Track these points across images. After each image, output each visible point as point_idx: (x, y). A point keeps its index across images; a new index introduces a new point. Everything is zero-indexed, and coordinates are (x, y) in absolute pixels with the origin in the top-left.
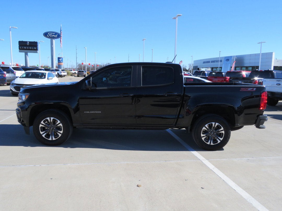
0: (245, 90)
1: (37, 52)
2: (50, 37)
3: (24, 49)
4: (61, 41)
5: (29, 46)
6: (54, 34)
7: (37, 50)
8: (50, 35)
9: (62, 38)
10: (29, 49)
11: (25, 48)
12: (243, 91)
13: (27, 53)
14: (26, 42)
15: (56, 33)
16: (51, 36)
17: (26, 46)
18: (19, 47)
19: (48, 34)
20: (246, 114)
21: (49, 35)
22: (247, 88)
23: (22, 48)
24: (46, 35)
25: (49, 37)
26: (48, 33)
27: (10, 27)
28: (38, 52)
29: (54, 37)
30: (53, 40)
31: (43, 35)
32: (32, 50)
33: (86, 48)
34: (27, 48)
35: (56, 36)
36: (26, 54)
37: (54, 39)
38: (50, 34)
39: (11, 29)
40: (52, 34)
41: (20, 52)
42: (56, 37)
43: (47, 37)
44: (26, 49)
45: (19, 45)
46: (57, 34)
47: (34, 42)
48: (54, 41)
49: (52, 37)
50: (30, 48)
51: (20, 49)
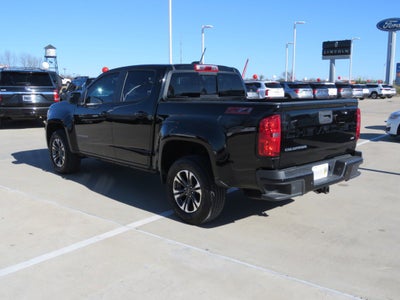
1: (348, 58)
2: (389, 28)
5: (338, 48)
6: (395, 23)
7: (349, 53)
8: (389, 25)
10: (337, 54)
11: (331, 52)
13: (334, 59)
14: (334, 42)
17: (334, 48)
18: (323, 51)
19: (386, 23)
21: (386, 25)
23: (327, 52)
24: (381, 25)
25: (387, 29)
26: (386, 21)
27: (295, 22)
29: (395, 28)
30: (393, 33)
32: (341, 54)
34: (334, 52)
35: (398, 26)
36: (332, 62)
37: (395, 31)
38: (389, 22)
39: (296, 25)
40: (393, 23)
41: (323, 59)
42: (399, 28)
45: (323, 47)
47: (346, 40)
49: (392, 28)
50: (339, 51)
51: (323, 54)
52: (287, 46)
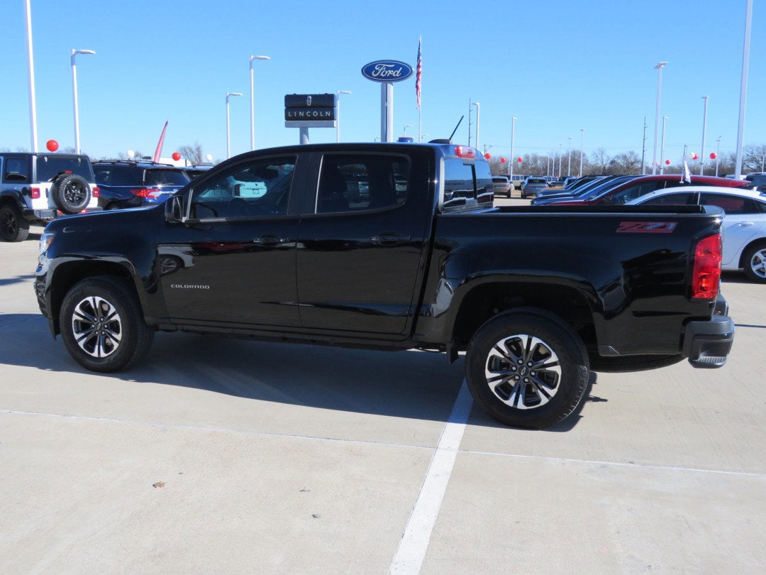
0: (635, 230)
1: (332, 126)
2: (382, 77)
3: (299, 118)
4: (417, 87)
5: (313, 107)
6: (391, 69)
7: (332, 118)
8: (381, 71)
9: (420, 78)
10: (312, 118)
11: (301, 114)
12: (626, 231)
13: (307, 128)
14: (304, 97)
15: (397, 65)
16: (382, 75)
17: (305, 107)
18: (286, 111)
19: (376, 68)
20: (637, 314)
21: (376, 72)
22: (642, 224)
23: (293, 114)
24: (368, 71)
25: (379, 78)
26: (375, 65)
27: (252, 57)
28: (335, 126)
29: (391, 76)
30: (389, 85)
31: (361, 72)
32: (319, 118)
33: (478, 104)
34: (305, 115)
35: (396, 73)
36: (304, 132)
37: (391, 82)
38: (381, 67)
39: (254, 63)
40: (388, 69)
41: (287, 126)
42: (396, 77)
43: (371, 79)
44: (305, 118)
45: (286, 106)
46: (402, 66)
47: (326, 94)
48: (392, 88)
49: (386, 77)
50: (315, 113)
51: (287, 118)
52: (227, 99)
